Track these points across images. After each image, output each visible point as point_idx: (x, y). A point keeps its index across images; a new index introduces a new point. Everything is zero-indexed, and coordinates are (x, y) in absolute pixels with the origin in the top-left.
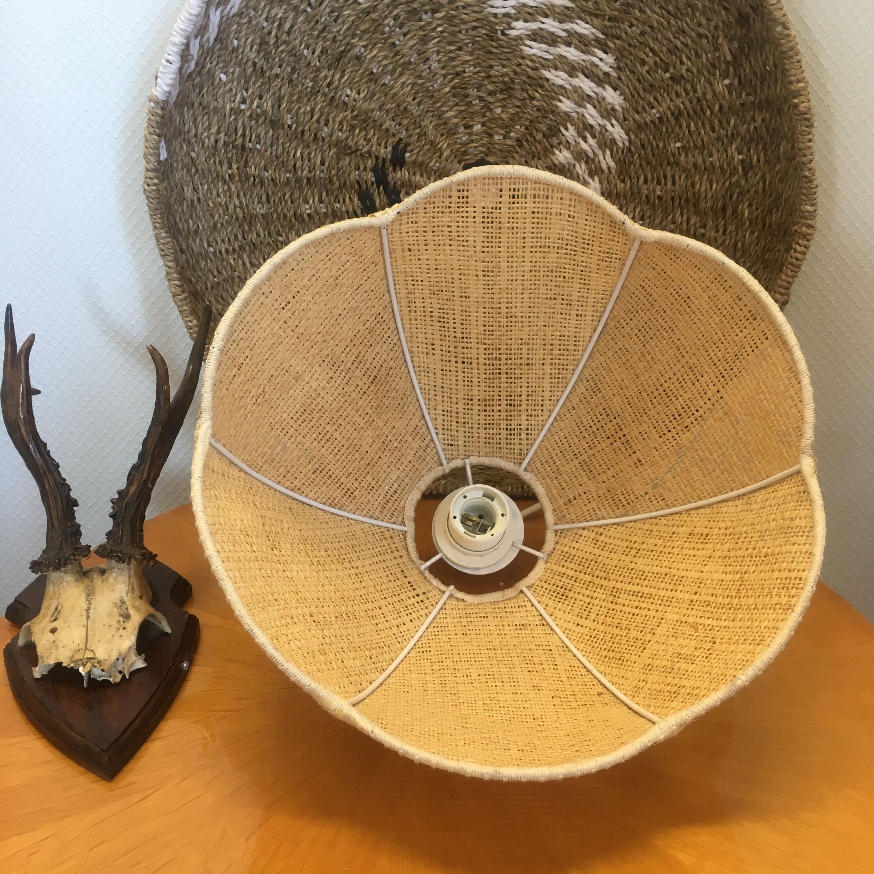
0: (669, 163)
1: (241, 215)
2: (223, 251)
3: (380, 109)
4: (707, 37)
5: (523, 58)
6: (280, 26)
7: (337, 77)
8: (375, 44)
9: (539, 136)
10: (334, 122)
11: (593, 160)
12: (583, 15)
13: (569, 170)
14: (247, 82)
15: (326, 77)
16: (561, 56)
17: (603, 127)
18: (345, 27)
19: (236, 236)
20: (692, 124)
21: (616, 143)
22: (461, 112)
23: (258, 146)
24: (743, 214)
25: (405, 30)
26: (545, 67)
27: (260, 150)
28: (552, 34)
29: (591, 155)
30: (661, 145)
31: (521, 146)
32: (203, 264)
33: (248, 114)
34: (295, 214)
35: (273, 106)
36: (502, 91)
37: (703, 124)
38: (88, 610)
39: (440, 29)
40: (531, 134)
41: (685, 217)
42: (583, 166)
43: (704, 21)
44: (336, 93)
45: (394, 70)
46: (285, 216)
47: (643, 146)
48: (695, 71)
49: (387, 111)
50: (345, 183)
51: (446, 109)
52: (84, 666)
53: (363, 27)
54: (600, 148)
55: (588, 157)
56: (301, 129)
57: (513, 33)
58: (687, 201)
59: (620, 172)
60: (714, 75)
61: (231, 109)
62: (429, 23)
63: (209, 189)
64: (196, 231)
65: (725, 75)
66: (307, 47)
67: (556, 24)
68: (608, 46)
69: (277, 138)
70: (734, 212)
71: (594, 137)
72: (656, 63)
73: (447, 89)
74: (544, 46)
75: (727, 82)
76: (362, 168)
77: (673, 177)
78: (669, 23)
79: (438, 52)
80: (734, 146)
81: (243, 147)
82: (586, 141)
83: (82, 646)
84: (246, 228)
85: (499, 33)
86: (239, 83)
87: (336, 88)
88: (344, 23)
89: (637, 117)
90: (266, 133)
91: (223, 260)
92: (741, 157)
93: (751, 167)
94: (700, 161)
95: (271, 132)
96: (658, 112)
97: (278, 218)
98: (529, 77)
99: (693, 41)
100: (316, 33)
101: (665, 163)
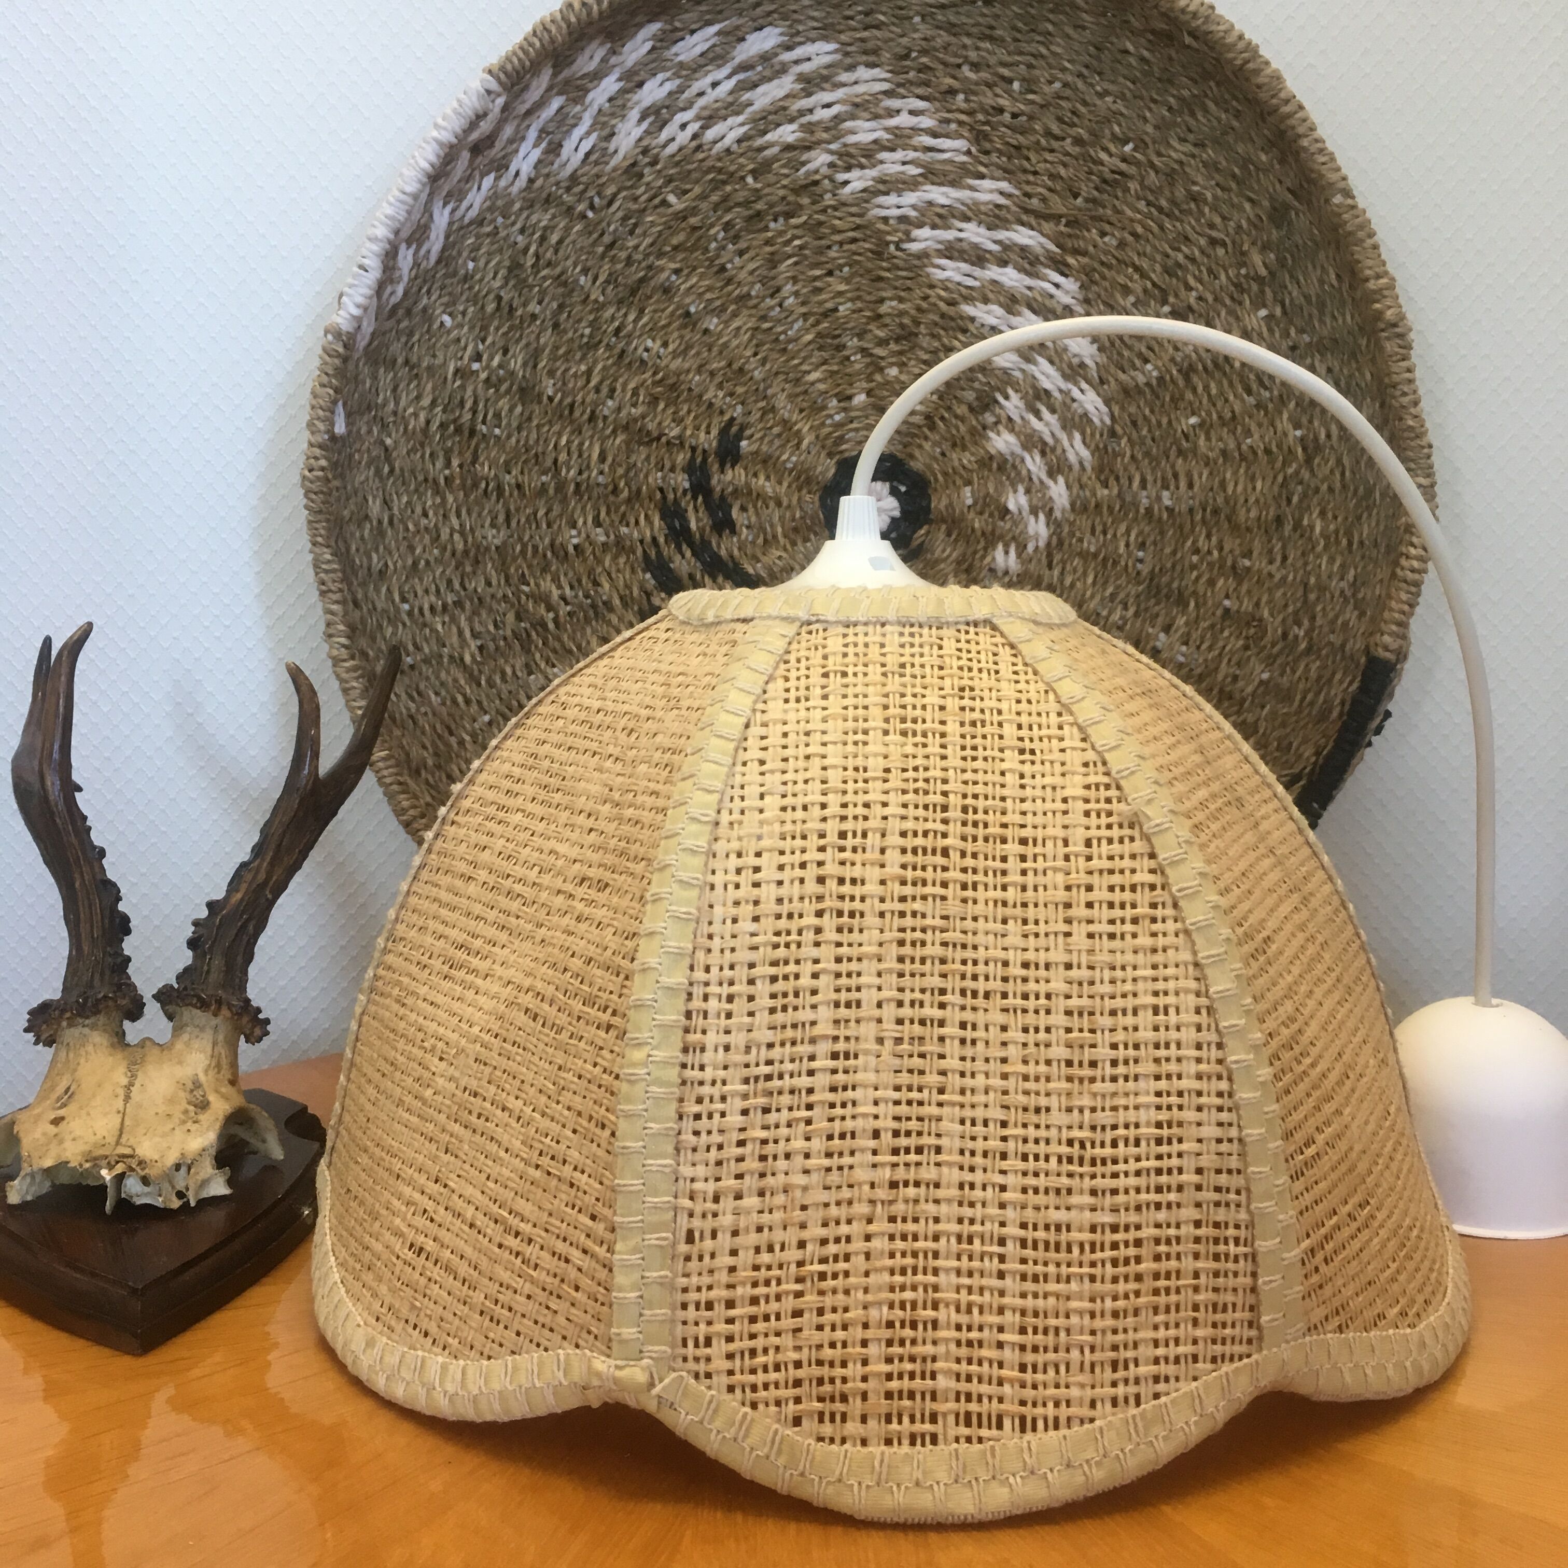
0: (1180, 452)
1: (460, 546)
2: (426, 607)
3: (699, 370)
4: (1224, 244)
5: (932, 286)
6: (543, 239)
7: (631, 317)
8: (695, 269)
9: (962, 410)
10: (624, 390)
11: (1053, 450)
12: (1024, 218)
13: (1014, 467)
14: (484, 328)
15: (613, 318)
16: (994, 282)
17: (1065, 393)
18: (648, 241)
19: (449, 582)
20: (1213, 385)
21: (1090, 421)
22: (832, 373)
23: (497, 431)
24: (1312, 528)
25: (742, 245)
26: (968, 299)
27: (498, 438)
28: (976, 246)
29: (1050, 440)
30: (1165, 421)
31: (932, 427)
32: (389, 631)
33: (483, 376)
34: (552, 545)
35: (525, 364)
36: (897, 340)
37: (1231, 384)
38: (129, 1087)
39: (797, 242)
40: (949, 409)
41: (1214, 539)
42: (1038, 458)
43: (1218, 220)
44: (628, 344)
45: (723, 309)
46: (535, 548)
47: (1134, 423)
48: (1210, 298)
49: (712, 374)
50: (639, 491)
51: (805, 367)
52: (111, 1167)
53: (675, 241)
54: (1064, 428)
55: (1045, 444)
56: (569, 400)
57: (914, 247)
58: (1216, 512)
59: (1100, 469)
60: (1240, 303)
61: (457, 371)
62: (781, 233)
63: (409, 503)
64: (382, 573)
65: (1259, 303)
66: (585, 271)
67: (982, 230)
68: (1067, 265)
69: (530, 419)
70: (1297, 526)
71: (1053, 411)
72: (1145, 291)
73: (809, 337)
74: (965, 267)
75: (1263, 313)
76: (668, 465)
77: (1189, 475)
78: (1162, 228)
79: (795, 280)
80: (1285, 416)
81: (472, 432)
82: (1040, 418)
83: (111, 1140)
84: (468, 569)
85: (892, 248)
86: (472, 328)
87: (629, 335)
88: (644, 234)
89: (1122, 376)
90: (511, 410)
91: (425, 625)
92: (1298, 433)
93: (1318, 448)
94: (1232, 445)
95: (519, 409)
96: (1156, 367)
97: (523, 552)
98: (943, 316)
99: (1203, 252)
100: (600, 249)
101: (1173, 453)
